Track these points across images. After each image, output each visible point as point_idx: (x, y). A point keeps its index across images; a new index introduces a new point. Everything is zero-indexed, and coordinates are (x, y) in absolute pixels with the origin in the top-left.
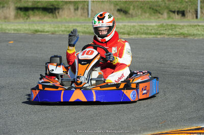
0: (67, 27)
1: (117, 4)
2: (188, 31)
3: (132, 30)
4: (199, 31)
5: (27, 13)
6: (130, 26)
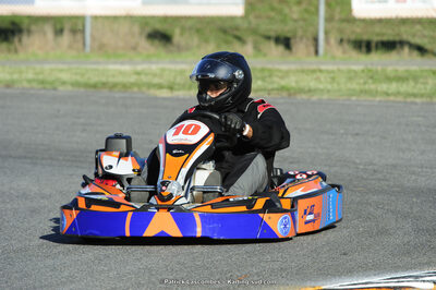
0: (38, 71)
1: (146, 24)
2: (296, 82)
3: (178, 80)
4: (320, 82)
6: (175, 71)
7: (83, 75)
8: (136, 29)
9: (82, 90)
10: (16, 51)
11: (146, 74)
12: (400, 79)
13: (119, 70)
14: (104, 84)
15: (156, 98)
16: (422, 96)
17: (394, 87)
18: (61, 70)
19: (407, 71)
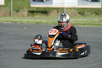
0: (53, 20)
1: (78, 10)
3: (86, 23)
5: (34, 14)
6: (85, 21)
10: (48, 16)
11: (78, 21)
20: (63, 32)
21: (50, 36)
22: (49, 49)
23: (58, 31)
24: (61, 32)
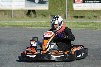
7: (11, 23)
8: (23, 13)
9: (11, 27)
11: (26, 23)
12: (85, 24)
13: (19, 22)
14: (16, 26)
15: (28, 29)
16: (90, 28)
17: (83, 26)
18: (6, 22)
19: (86, 22)
20: (59, 34)
21: (45, 38)
22: (43, 52)
23: (53, 33)
24: (56, 34)
